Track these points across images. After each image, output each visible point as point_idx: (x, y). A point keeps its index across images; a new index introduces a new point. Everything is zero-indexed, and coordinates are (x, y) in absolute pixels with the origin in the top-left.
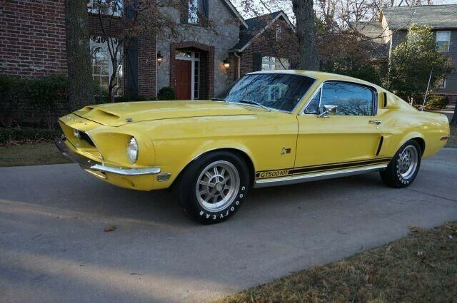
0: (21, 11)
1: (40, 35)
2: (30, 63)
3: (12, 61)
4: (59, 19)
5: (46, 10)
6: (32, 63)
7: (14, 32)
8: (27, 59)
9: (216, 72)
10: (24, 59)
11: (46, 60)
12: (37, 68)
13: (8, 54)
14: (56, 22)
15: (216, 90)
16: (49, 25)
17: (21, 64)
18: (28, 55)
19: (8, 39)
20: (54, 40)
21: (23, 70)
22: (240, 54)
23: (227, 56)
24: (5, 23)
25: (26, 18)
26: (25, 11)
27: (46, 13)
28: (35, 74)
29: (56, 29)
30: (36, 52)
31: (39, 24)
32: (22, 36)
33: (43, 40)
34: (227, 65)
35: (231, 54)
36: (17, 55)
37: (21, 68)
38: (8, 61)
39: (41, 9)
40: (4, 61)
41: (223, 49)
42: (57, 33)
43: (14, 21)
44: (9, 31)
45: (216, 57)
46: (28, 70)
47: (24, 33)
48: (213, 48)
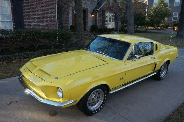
0: (36, 3)
1: (43, 12)
2: (40, 23)
3: (34, 23)
4: (49, 6)
5: (44, 2)
6: (41, 23)
7: (34, 11)
8: (39, 21)
9: (89, 18)
10: (38, 21)
11: (45, 22)
12: (43, 25)
13: (33, 20)
14: (48, 7)
15: (89, 25)
16: (46, 8)
17: (37, 23)
18: (39, 20)
19: (33, 14)
20: (47, 14)
21: (38, 26)
22: (97, 11)
23: (93, 12)
24: (31, 9)
25: (38, 6)
26: (38, 3)
27: (45, 4)
28: (42, 27)
29: (48, 10)
30: (42, 19)
31: (42, 8)
32: (37, 13)
33: (44, 14)
34: (93, 15)
35: (94, 11)
36: (36, 20)
37: (37, 25)
38: (33, 23)
39: (43, 2)
40: (31, 23)
41: (91, 9)
42: (49, 11)
43: (34, 7)
44: (33, 11)
45: (89, 12)
46: (39, 26)
47: (38, 12)
48: (88, 9)
